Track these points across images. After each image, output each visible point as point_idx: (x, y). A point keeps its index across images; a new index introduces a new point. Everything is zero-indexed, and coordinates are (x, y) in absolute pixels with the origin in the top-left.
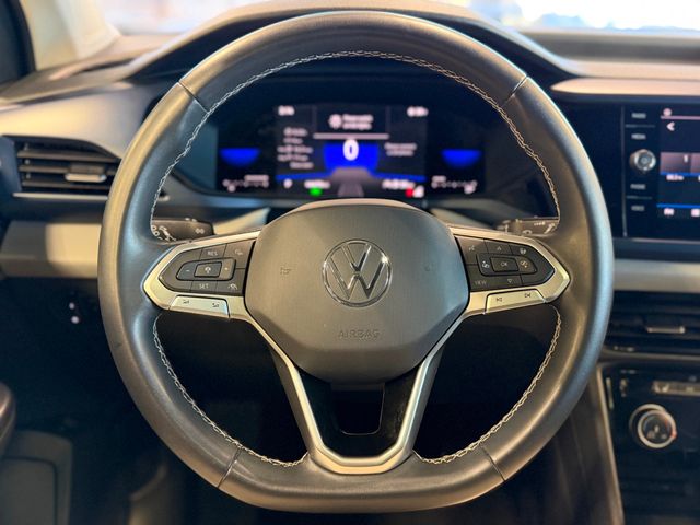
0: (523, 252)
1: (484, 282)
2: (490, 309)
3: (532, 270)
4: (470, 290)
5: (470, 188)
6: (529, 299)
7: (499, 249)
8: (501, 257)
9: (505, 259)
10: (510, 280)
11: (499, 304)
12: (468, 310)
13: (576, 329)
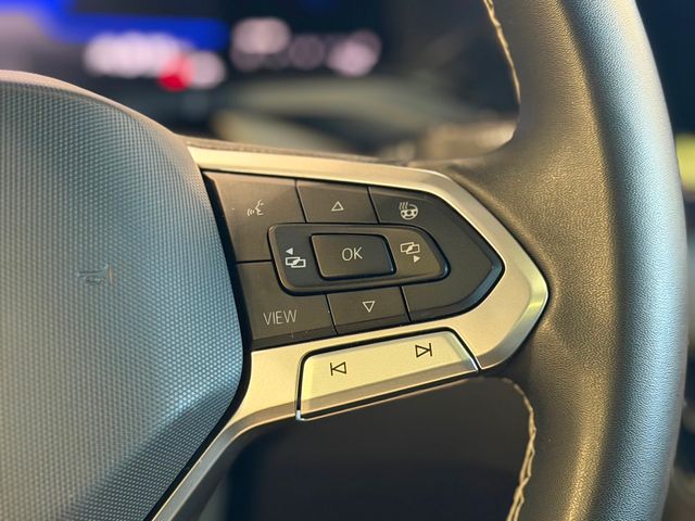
0: (409, 213)
1: (291, 316)
2: (313, 401)
3: (434, 268)
4: (249, 345)
5: (354, 56)
6: (427, 363)
7: (338, 207)
8: (341, 232)
9: (353, 238)
10: (369, 305)
11: (340, 383)
12: (247, 408)
13: (575, 453)
